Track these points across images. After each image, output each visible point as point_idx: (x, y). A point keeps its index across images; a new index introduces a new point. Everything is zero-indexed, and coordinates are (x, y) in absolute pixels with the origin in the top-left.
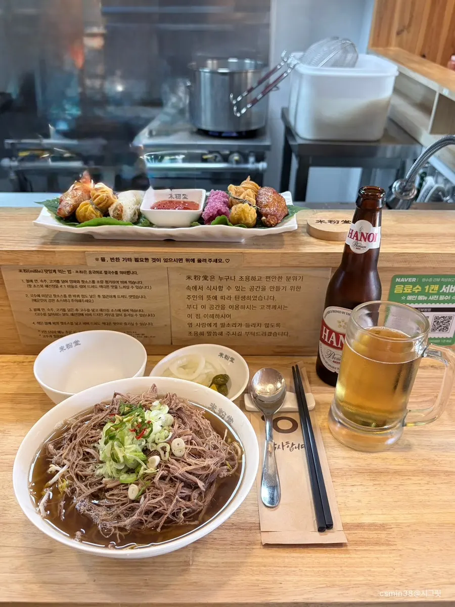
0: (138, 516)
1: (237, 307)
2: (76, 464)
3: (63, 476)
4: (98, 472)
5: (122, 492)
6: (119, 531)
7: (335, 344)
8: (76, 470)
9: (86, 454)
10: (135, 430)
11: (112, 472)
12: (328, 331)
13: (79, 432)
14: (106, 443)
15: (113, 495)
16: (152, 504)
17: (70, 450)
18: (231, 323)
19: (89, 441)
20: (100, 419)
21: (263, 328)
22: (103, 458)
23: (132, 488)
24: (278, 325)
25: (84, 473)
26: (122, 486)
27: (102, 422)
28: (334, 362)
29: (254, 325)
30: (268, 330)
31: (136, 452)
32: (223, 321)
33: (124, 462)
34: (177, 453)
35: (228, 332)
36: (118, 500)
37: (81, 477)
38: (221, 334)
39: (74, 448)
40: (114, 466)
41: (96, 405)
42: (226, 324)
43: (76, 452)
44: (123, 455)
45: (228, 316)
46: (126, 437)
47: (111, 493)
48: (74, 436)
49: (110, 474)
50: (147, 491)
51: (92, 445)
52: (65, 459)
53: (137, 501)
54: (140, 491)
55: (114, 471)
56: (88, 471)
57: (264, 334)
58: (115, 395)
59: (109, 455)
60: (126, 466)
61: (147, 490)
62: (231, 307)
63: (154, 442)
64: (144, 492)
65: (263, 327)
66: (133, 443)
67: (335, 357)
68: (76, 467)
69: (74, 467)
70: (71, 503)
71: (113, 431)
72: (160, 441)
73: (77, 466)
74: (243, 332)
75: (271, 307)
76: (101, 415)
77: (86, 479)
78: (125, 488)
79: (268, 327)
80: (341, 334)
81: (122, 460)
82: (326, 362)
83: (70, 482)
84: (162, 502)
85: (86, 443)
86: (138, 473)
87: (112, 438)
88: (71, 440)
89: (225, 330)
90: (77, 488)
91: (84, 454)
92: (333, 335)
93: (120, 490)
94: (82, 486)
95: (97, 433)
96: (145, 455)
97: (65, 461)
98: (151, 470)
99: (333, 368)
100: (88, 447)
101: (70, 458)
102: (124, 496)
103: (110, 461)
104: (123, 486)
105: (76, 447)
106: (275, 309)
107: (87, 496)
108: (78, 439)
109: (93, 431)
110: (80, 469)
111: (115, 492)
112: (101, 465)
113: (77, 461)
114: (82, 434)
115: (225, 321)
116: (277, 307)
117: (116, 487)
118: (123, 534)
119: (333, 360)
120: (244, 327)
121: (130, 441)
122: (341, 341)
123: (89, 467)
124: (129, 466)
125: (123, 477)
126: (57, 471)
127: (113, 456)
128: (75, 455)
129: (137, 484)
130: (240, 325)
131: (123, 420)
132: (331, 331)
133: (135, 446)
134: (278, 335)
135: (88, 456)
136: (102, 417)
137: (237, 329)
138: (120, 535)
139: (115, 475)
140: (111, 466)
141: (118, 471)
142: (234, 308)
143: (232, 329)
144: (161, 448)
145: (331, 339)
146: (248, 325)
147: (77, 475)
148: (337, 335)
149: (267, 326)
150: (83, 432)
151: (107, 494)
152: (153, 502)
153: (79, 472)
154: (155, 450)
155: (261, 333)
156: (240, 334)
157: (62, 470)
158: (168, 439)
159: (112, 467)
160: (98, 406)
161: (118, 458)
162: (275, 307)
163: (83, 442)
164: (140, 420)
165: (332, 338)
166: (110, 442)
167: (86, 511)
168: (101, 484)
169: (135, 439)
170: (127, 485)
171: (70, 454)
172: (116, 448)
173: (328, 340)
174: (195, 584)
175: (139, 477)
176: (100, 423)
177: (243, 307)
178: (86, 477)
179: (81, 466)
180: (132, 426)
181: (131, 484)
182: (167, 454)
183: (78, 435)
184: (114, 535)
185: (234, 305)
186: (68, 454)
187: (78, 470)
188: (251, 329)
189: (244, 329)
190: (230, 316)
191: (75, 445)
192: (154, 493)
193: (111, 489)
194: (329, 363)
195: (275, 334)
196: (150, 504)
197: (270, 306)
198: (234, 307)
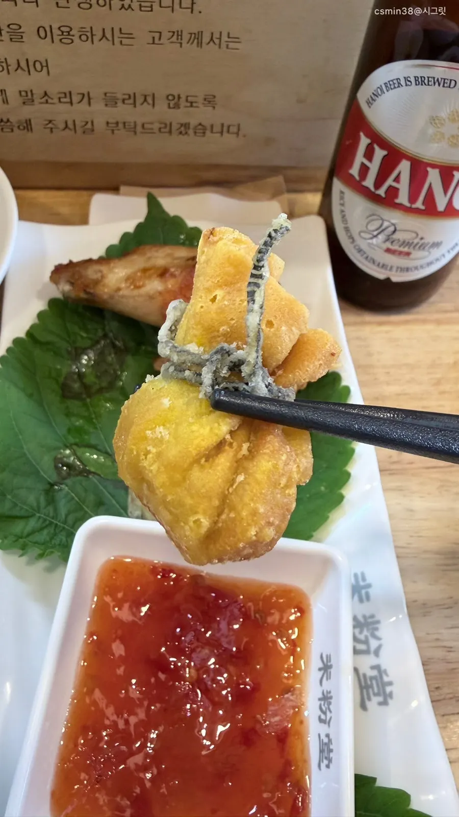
1: (66, 34)
7: (403, 198)
12: (379, 154)
18: (54, 90)
21: (162, 111)
24: (210, 101)
28: (388, 251)
29: (131, 99)
30: (178, 116)
32: (24, 81)
35: (50, 122)
38: (27, 125)
42: (38, 92)
45: (38, 66)
57: (167, 128)
62: (43, 32)
65: (162, 106)
67: (395, 236)
74: (100, 123)
75: (186, 37)
79: (177, 106)
80: (433, 166)
82: (360, 250)
89: (37, 112)
92: (404, 167)
99: (384, 266)
106: (200, 44)
115: (35, 81)
116: (206, 39)
119: (388, 245)
120: (98, 106)
122: (430, 187)
130: (87, 97)
132: (394, 156)
134: (208, 133)
137: (79, 112)
142: (56, 39)
143: (62, 112)
145: (390, 182)
146: (111, 100)
148: (419, 168)
149: (174, 101)
155: (156, 126)
156: (89, 128)
162: (197, 38)
165: (397, 179)
173: (378, 184)
177: (88, 35)
185: (55, 26)
188: (123, 112)
189: (100, 114)
190: (45, 65)
194: (371, 253)
195: (201, 130)
197: (179, 34)
198: (56, 32)
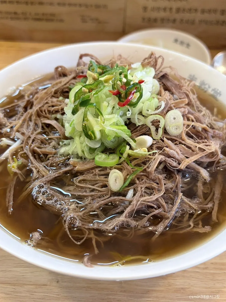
0: (126, 217)
2: (32, 138)
3: (15, 154)
4: (63, 150)
5: (97, 178)
6: (95, 235)
8: (33, 145)
9: (45, 127)
10: (118, 94)
11: (83, 151)
13: (36, 99)
14: (74, 112)
15: (84, 181)
16: (148, 202)
17: (24, 121)
18: (186, 8)
19: (49, 112)
20: (63, 84)
22: (70, 133)
23: (115, 174)
25: (43, 150)
26: (97, 170)
27: (65, 88)
30: (222, 18)
31: (117, 125)
32: (179, 5)
33: (101, 139)
34: (173, 131)
35: (182, 20)
36: (93, 190)
37: (39, 155)
38: (174, 21)
39: (30, 120)
40: (87, 143)
41: (57, 68)
42: (182, 9)
43: (32, 124)
44: (101, 129)
46: (105, 104)
47: (81, 178)
48: (30, 104)
49: (80, 154)
50: (137, 182)
51: (53, 116)
52: (18, 131)
53: (122, 193)
54: (125, 180)
55: (86, 150)
56: (48, 149)
58: (81, 57)
59: (79, 128)
60: (102, 144)
61: (136, 179)
63: (140, 113)
64: (132, 183)
66: (112, 113)
68: (32, 143)
69: (30, 142)
70: (25, 188)
71: (85, 93)
72: (150, 112)
73: (33, 141)
74: (196, 21)
76: (64, 80)
77: (46, 158)
78: (102, 173)
79: (223, 14)
81: (98, 135)
83: (24, 160)
84: (160, 200)
85: (46, 114)
86: (122, 154)
87: (85, 103)
88: (26, 108)
89: (178, 17)
90: (34, 169)
91: (42, 127)
93: (95, 175)
94: (41, 166)
95: (60, 102)
96: (129, 131)
97: (18, 135)
98: (142, 151)
100: (48, 118)
101: (24, 130)
102: (101, 184)
103: (80, 136)
104: (100, 171)
105: (33, 118)
107: (48, 182)
108: (35, 108)
109: (55, 100)
110: (37, 144)
111: (89, 177)
112: (66, 142)
113: (34, 135)
114: (39, 103)
115: (181, 5)
117: (88, 171)
118: (101, 239)
120: (198, 14)
121: (110, 109)
123: (49, 143)
124: (106, 144)
125: (100, 158)
126: (8, 146)
127: (86, 129)
128: (32, 127)
129: (121, 170)
130: (195, 10)
131: (98, 79)
133: (116, 116)
135: (47, 130)
136: (65, 82)
138: (97, 242)
139: (87, 155)
140: (81, 143)
141: (92, 150)
143: (186, 17)
144: (151, 122)
146: (203, 12)
147: (34, 153)
150: (42, 99)
151: (76, 180)
152: (150, 200)
153: (36, 148)
154: (143, 125)
156: (192, 23)
157: (15, 146)
158: (160, 110)
159: (84, 144)
160: (60, 69)
161: (93, 133)
163: (41, 111)
164: (124, 80)
166: (82, 110)
167: (47, 201)
168: (67, 165)
169: (118, 107)
170: (105, 168)
171: (25, 126)
172: (90, 118)
174: (182, 291)
175: (122, 159)
176: (63, 90)
178: (46, 155)
179: (39, 141)
180: (113, 88)
181: (111, 168)
182: (161, 131)
183: (35, 104)
184: (89, 240)
186: (22, 126)
187: (35, 146)
189: (198, 17)
191: (31, 116)
192: (147, 185)
193: (81, 173)
196: (144, 201)
